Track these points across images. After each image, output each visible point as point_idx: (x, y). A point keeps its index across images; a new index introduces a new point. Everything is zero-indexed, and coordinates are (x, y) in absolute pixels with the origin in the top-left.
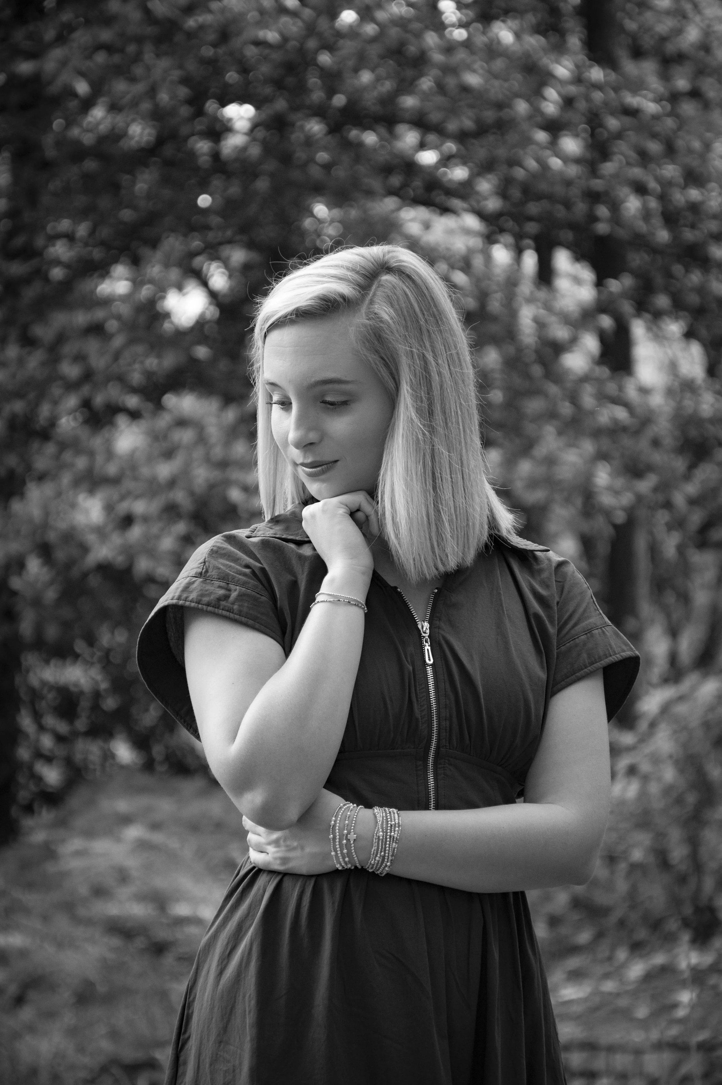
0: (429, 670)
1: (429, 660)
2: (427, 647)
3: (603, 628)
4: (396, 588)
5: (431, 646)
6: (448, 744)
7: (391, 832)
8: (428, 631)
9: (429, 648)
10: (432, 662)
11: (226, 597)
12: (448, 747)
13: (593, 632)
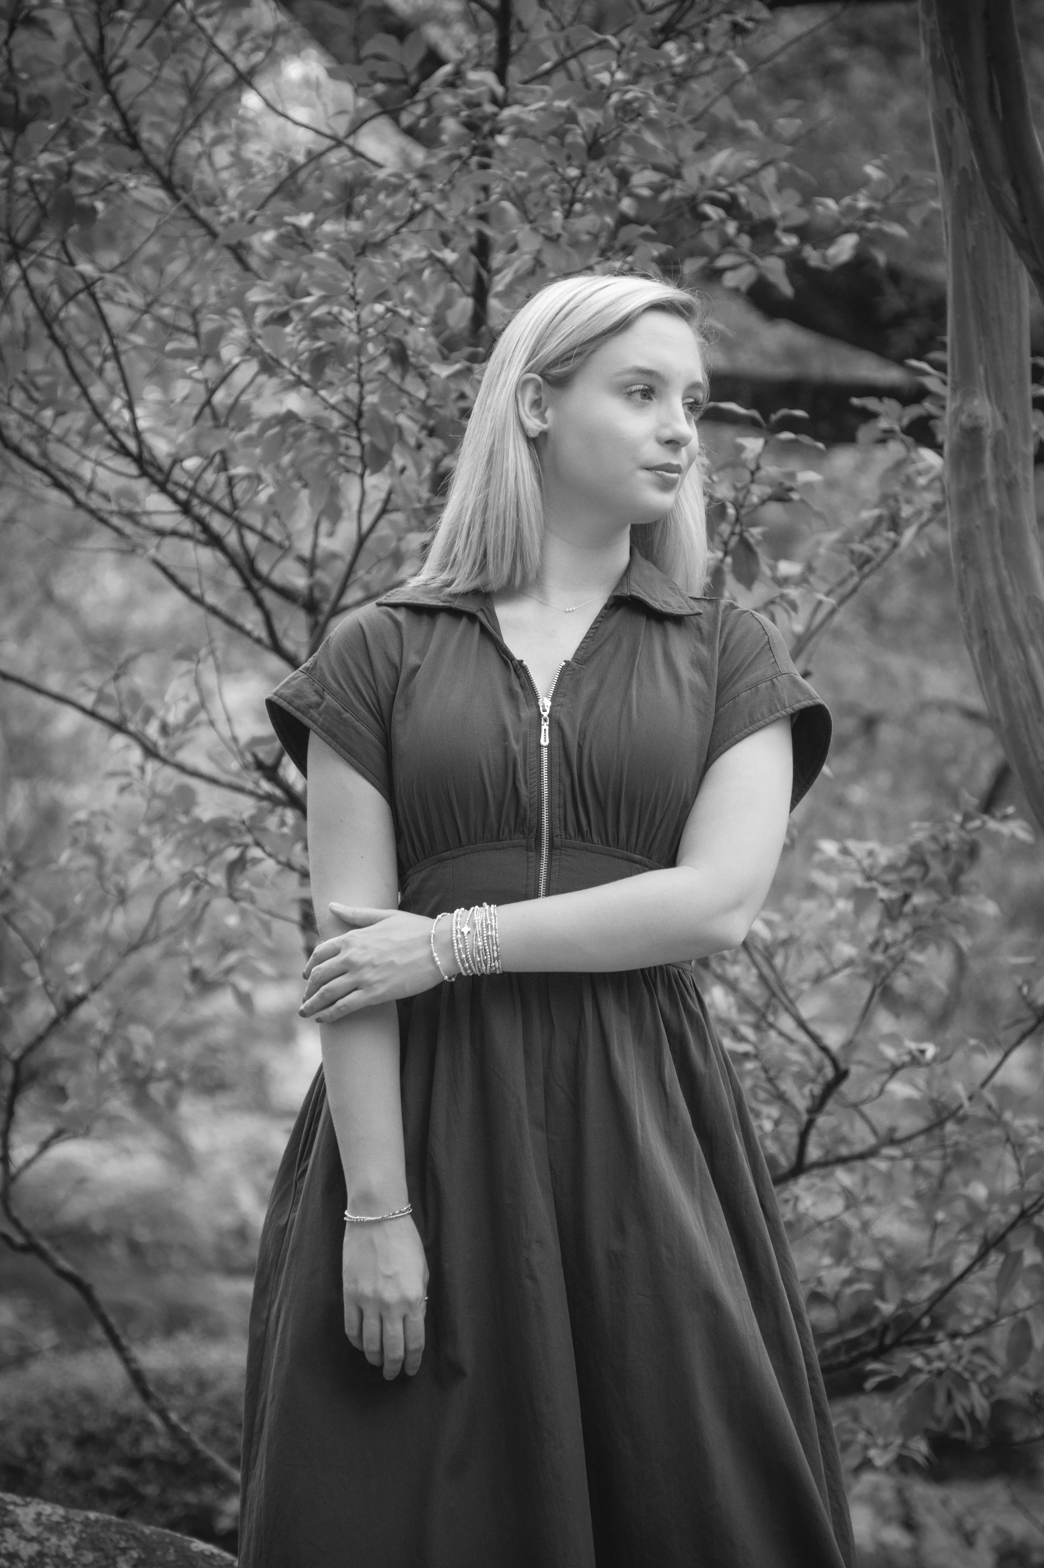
0: (545, 751)
1: (545, 741)
2: (545, 726)
3: (775, 680)
4: (522, 661)
5: (550, 726)
6: (563, 834)
7: (487, 931)
8: (548, 710)
9: (547, 728)
10: (547, 742)
11: (318, 705)
12: (564, 837)
13: (759, 686)
